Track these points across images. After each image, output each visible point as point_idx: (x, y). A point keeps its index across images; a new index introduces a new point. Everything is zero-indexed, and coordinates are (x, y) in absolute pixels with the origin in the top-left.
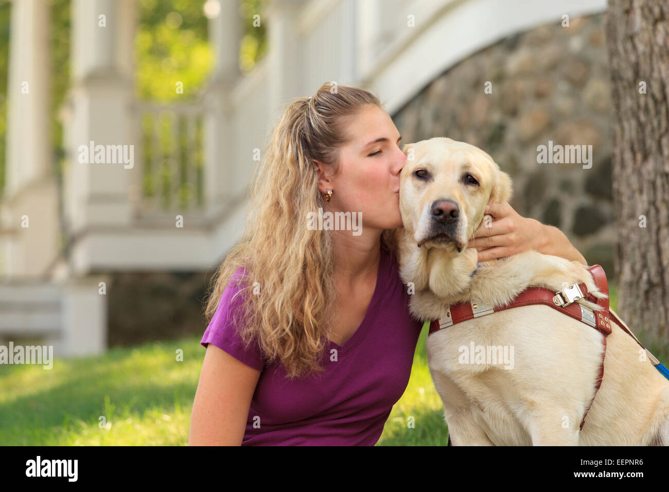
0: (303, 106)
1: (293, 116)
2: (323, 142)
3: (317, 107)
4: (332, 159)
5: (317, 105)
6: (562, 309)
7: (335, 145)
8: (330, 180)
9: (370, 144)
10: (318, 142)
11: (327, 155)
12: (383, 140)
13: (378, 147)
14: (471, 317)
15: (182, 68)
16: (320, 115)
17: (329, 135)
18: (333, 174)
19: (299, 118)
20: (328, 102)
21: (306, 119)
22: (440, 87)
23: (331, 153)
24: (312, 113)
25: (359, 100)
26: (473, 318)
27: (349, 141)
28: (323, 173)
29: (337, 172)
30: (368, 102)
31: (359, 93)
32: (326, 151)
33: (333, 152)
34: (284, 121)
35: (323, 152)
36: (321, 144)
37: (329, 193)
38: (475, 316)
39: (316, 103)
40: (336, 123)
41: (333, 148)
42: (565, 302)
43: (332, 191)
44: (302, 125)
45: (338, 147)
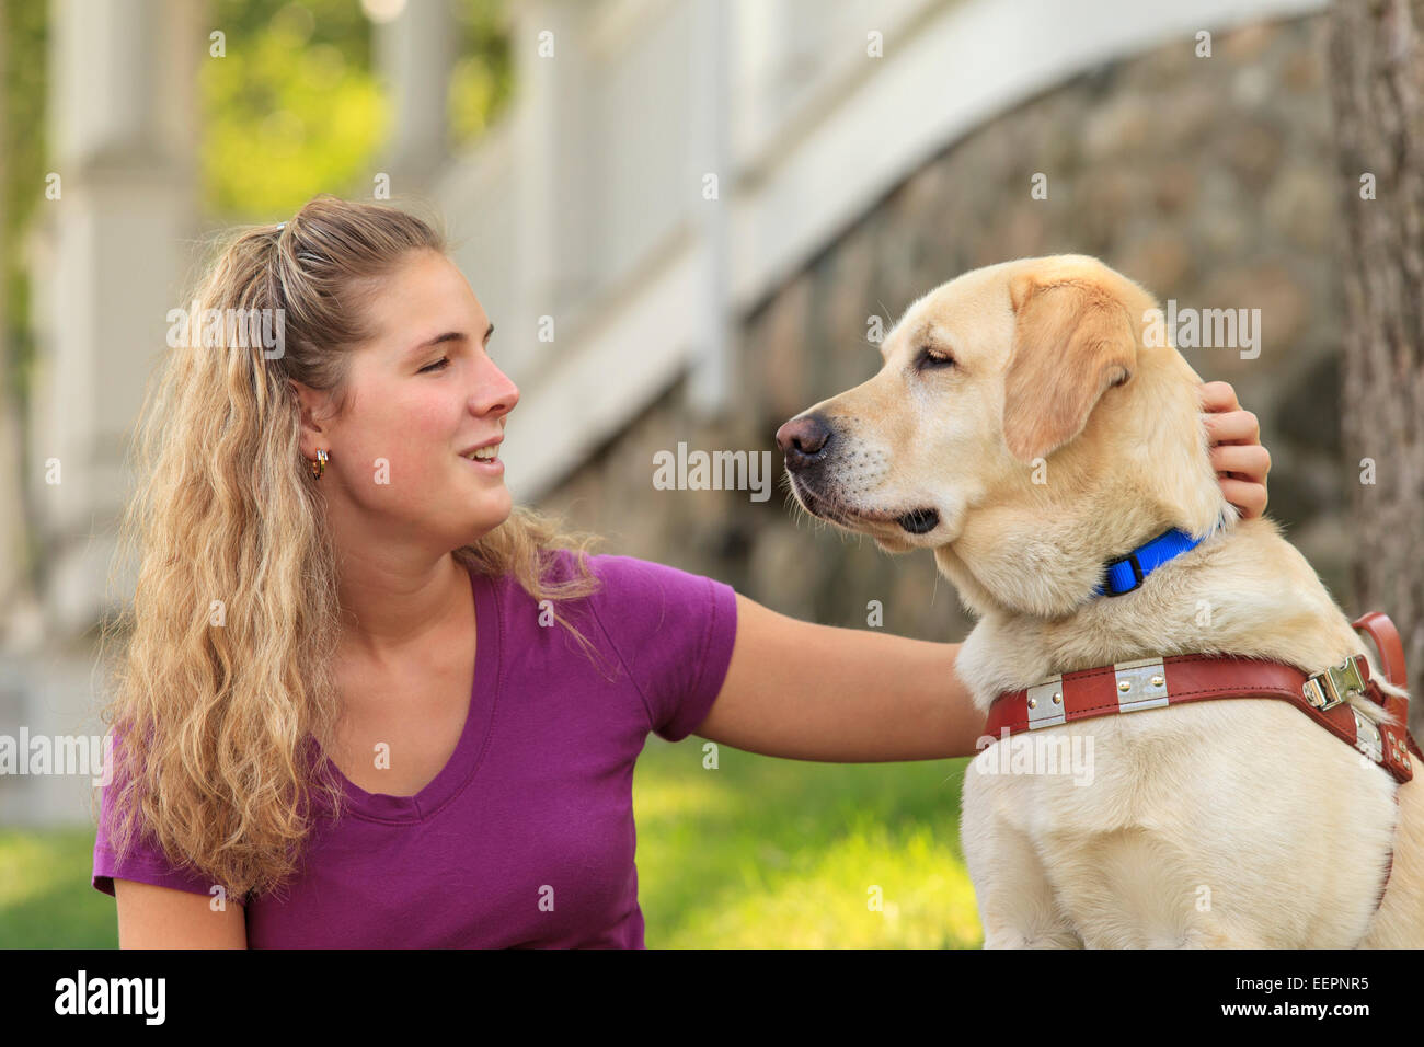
0: (264, 249)
1: (240, 273)
2: (313, 339)
3: (299, 254)
4: (332, 380)
5: (300, 248)
6: (1320, 714)
7: (339, 346)
8: (323, 428)
9: (422, 346)
10: (299, 337)
11: (321, 369)
12: (453, 338)
13: (439, 355)
14: (1114, 709)
15: (313, 136)
16: (305, 274)
17: (326, 321)
18: (330, 415)
19: (256, 279)
20: (326, 245)
21: (271, 281)
22: (929, 187)
23: (329, 365)
24: (288, 269)
25: (397, 239)
26: (1117, 713)
27: (372, 338)
28: (309, 411)
29: (342, 409)
30: (417, 245)
31: (397, 224)
32: (317, 360)
33: (335, 363)
34: (220, 281)
35: (309, 362)
36: (306, 344)
37: (320, 458)
38: (1122, 708)
39: (295, 243)
40: (344, 294)
41: (335, 353)
42: (1329, 700)
43: (328, 454)
44: (262, 295)
45: (348, 351)
